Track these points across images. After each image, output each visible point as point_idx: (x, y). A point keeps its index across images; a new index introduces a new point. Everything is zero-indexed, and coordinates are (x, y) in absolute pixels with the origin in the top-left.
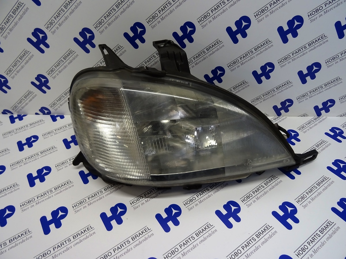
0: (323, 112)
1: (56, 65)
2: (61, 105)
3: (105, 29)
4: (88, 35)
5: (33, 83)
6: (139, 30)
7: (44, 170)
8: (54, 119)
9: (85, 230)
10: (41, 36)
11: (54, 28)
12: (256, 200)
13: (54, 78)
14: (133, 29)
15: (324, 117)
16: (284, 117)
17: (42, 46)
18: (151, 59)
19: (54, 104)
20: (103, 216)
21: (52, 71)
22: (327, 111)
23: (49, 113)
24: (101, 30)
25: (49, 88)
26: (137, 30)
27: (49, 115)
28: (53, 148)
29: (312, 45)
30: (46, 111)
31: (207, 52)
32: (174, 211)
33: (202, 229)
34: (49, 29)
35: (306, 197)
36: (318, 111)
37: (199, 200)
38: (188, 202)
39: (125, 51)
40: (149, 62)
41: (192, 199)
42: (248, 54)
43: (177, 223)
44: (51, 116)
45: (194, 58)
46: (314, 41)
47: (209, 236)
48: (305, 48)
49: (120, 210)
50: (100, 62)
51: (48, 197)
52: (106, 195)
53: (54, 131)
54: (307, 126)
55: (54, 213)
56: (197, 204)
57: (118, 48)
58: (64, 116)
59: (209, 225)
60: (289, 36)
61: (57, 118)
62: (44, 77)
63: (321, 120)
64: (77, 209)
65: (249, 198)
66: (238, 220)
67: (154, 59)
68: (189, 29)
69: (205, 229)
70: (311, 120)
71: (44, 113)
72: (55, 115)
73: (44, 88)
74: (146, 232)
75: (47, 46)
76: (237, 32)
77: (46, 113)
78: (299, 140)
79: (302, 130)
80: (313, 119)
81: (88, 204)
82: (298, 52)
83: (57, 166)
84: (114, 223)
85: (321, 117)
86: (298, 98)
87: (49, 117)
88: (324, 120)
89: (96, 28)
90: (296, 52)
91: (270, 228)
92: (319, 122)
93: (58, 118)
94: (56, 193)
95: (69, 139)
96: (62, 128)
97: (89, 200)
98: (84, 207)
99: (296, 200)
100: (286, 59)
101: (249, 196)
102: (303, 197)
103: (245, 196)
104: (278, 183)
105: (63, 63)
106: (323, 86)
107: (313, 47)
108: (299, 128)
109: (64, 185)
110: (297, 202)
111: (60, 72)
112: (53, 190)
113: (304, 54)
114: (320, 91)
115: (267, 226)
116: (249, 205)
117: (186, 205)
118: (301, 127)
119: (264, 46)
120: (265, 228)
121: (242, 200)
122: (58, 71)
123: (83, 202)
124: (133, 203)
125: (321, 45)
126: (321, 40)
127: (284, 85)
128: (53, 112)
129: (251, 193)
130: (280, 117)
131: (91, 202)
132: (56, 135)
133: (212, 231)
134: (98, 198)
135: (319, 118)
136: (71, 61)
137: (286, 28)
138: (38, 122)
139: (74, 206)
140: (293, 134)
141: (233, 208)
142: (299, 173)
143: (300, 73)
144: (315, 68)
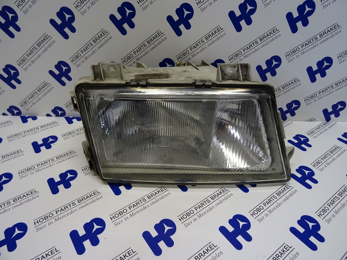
0: (332, 116)
1: (29, 54)
2: (34, 104)
3: (87, 10)
4: (67, 16)
6: (128, 11)
7: (4, 177)
8: (24, 120)
9: (48, 254)
11: (27, 6)
12: (268, 213)
13: (26, 69)
14: (121, 10)
15: (334, 122)
16: (290, 122)
18: (141, 49)
19: (25, 103)
20: (74, 235)
21: (23, 61)
22: (337, 115)
23: (19, 113)
24: (83, 10)
25: (19, 82)
26: (126, 11)
27: (19, 116)
28: (18, 152)
29: (324, 36)
30: (16, 112)
31: (205, 41)
32: (167, 228)
33: (203, 251)
34: (21, 8)
35: (328, 209)
36: (327, 115)
37: (198, 214)
38: (185, 217)
39: (111, 37)
40: (138, 52)
41: (190, 213)
42: (253, 45)
43: (170, 243)
44: (21, 117)
45: (191, 48)
46: (326, 31)
48: (316, 39)
49: (96, 227)
50: (81, 50)
51: (3, 210)
52: (80, 208)
53: (23, 133)
54: (316, 131)
56: (196, 219)
57: (102, 34)
58: (37, 117)
59: (212, 245)
60: (299, 24)
61: (28, 119)
62: (13, 68)
63: (331, 125)
64: (39, 226)
65: (259, 210)
67: (145, 48)
68: (186, 13)
69: (207, 251)
70: (320, 125)
72: (26, 116)
73: (13, 82)
74: (130, 255)
75: (18, 29)
78: (310, 146)
79: (312, 135)
80: (321, 124)
81: (55, 219)
82: (308, 44)
83: (20, 173)
84: (87, 244)
85: (330, 122)
86: (305, 99)
87: (18, 118)
88: (334, 125)
89: (77, 8)
90: (306, 44)
91: (289, 249)
92: (329, 127)
93: (30, 120)
94: (15, 205)
95: (40, 142)
96: (32, 130)
97: (57, 214)
98: (50, 224)
99: (317, 213)
100: (294, 52)
101: (260, 209)
102: (325, 210)
103: (255, 209)
104: (293, 194)
105: (36, 51)
106: (334, 85)
107: (324, 39)
108: (308, 133)
109: (26, 195)
110: (319, 216)
111: (33, 62)
112: (12, 202)
113: (314, 47)
114: (331, 91)
115: (286, 246)
116: (260, 219)
117: (181, 220)
118: (310, 132)
119: (270, 36)
120: (284, 248)
121: (252, 214)
122: (31, 60)
123: (48, 217)
124: (114, 217)
125: (333, 36)
126: (333, 30)
127: (291, 83)
128: (24, 113)
129: (262, 205)
130: (286, 122)
131: (60, 216)
132: (24, 137)
133: (216, 254)
134: (69, 211)
135: (328, 124)
136: (46, 49)
137: (296, 14)
138: (4, 123)
139: (37, 222)
140: (302, 139)
141: (241, 224)
142: (315, 182)
143: (309, 69)
144: (326, 64)
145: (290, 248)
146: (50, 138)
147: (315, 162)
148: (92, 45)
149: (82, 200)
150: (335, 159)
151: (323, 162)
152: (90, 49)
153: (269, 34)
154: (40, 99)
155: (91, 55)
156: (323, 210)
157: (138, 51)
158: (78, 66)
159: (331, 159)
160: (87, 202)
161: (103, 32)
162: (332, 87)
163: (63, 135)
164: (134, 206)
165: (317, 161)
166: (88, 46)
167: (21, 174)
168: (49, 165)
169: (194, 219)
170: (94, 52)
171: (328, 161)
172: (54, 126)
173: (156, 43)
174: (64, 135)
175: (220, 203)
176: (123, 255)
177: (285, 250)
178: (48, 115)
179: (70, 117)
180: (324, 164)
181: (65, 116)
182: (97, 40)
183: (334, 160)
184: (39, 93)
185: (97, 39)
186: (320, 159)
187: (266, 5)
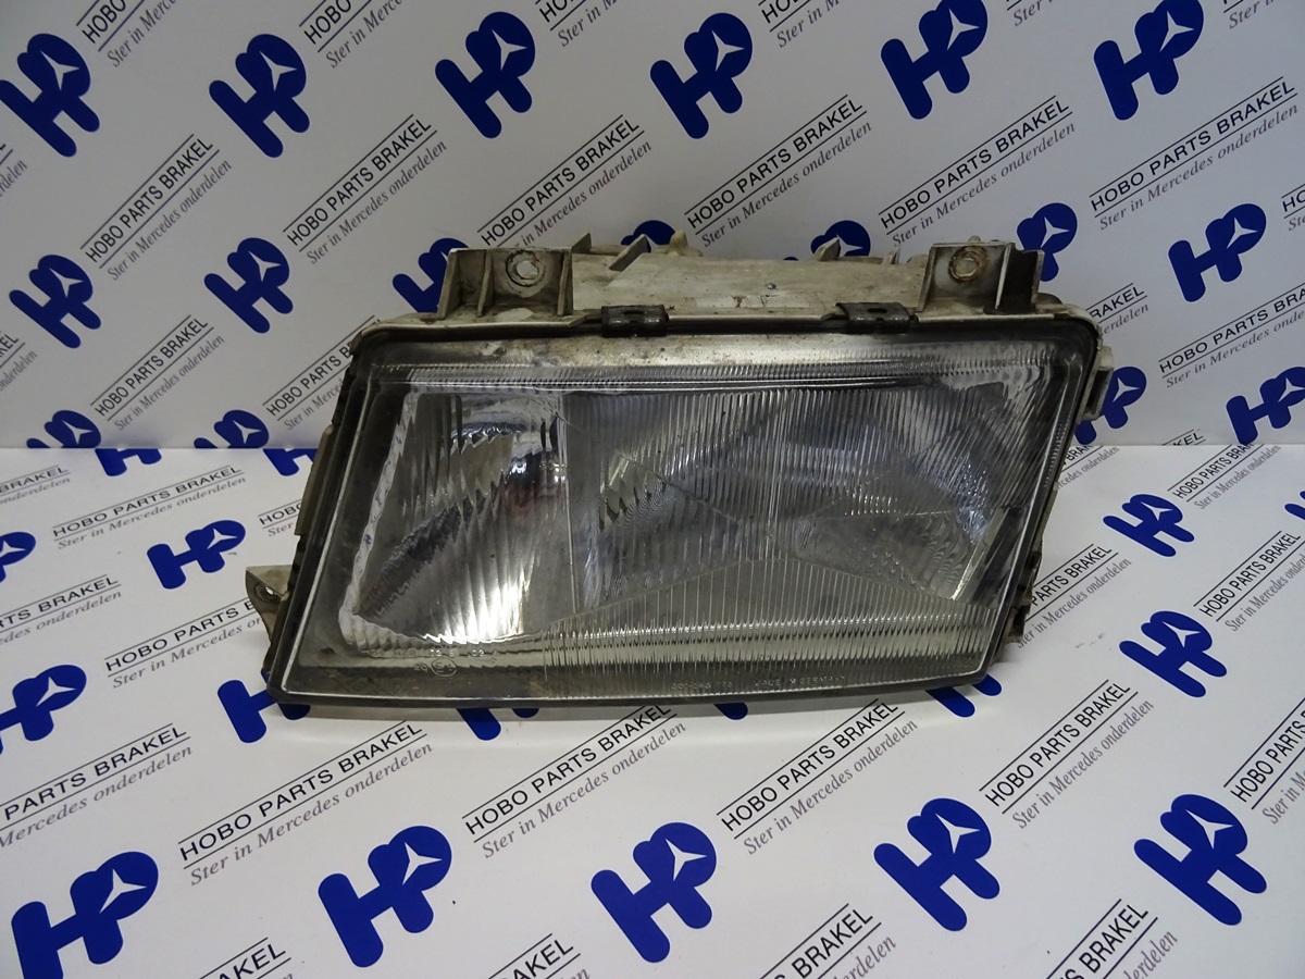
0: (1263, 424)
1: (129, 214)
2: (147, 402)
3: (352, 44)
4: (277, 71)
5: (19, 299)
6: (507, 49)
7: (51, 682)
8: (112, 463)
9: (242, 969)
10: (60, 70)
11: (123, 35)
12: (1053, 792)
13: (118, 272)
14: (480, 44)
15: (1270, 447)
16: (1108, 448)
17: (64, 121)
18: (553, 187)
19: (115, 398)
20: (335, 891)
21: (108, 240)
22: (1281, 420)
23: (91, 439)
24: (334, 46)
25: (92, 321)
27: (92, 451)
28: (99, 588)
29: (1232, 129)
30: (77, 433)
31: (795, 155)
32: (681, 858)
33: (823, 939)
34: (99, 41)
35: (1269, 770)
36: (1243, 420)
37: (794, 802)
38: (744, 813)
39: (441, 146)
40: (544, 200)
41: (761, 799)
42: (970, 166)
43: (697, 915)
44: (99, 452)
45: (742, 183)
46: (1243, 108)
47: (862, 972)
48: (1204, 141)
49: (416, 861)
50: (327, 197)
51: (60, 807)
52: (350, 792)
53: (111, 514)
54: (1206, 482)
55: (88, 889)
56: (785, 821)
57: (409, 135)
58: (160, 451)
59: (854, 917)
60: (1143, 86)
61: (125, 461)
63: (1257, 455)
64: (201, 865)
65: (1018, 782)
66: (986, 887)
67: (568, 185)
68: (724, 49)
69: (838, 938)
70: (1217, 459)
71: (68, 442)
72: (119, 450)
73: (69, 321)
74: (550, 964)
75: (89, 121)
76: (926, 66)
77: (77, 438)
78: (1186, 537)
79: (1190, 496)
80: (1223, 455)
81: (261, 836)
82: (1174, 158)
83: (114, 663)
84: (387, 924)
85: (1255, 445)
86: (1164, 363)
87: (89, 458)
88: (1268, 455)
89: (315, 37)
90: (1168, 159)
91: (1138, 922)
92: (1252, 466)
93: (132, 462)
94: (102, 786)
95: (179, 547)
96: (146, 501)
97: (265, 815)
98: (240, 854)
99: (1232, 786)
100: (1123, 187)
101: (1019, 776)
102: (1258, 774)
103: (1003, 778)
104: (1138, 716)
105: (159, 203)
106: (1270, 309)
107: (1235, 139)
108: (1177, 488)
109: (142, 749)
110: (1239, 796)
111: (144, 245)
112: (89, 773)
113: (1198, 168)
114: (1257, 332)
115: (1124, 910)
116: (1023, 814)
117: (732, 825)
118: (1183, 484)
119: (1037, 131)
120: (1119, 919)
121: (992, 795)
122: (137, 238)
123: (233, 827)
124: (479, 823)
125: (1267, 126)
126: (1268, 104)
127: (1112, 306)
128: (110, 436)
129: (1025, 760)
130: (1092, 450)
131: (275, 825)
132: (118, 529)
133: (869, 948)
134: (310, 806)
135: (1248, 452)
136: (196, 195)
137: (1130, 50)
138: (37, 478)
139: (191, 849)
140: (1157, 512)
141: (956, 833)
142: (1217, 669)
143: (1180, 253)
144: (1240, 231)
145: (1142, 917)
146: (216, 532)
147: (1211, 597)
148: (369, 177)
149: (353, 761)
150: (1283, 582)
151: (1239, 594)
152: (362, 190)
153: (1033, 125)
154: (169, 384)
155: (365, 215)
156: (1253, 774)
157: (541, 196)
158: (316, 256)
159: (1266, 585)
160: (375, 769)
161: (412, 129)
162: (1263, 315)
163: (264, 518)
164: (552, 777)
165: (1218, 591)
166: (354, 182)
167: (115, 668)
168: (220, 632)
169: (778, 820)
170: (376, 204)
171: (1258, 593)
172: (225, 482)
173: (609, 166)
174: (269, 518)
175: (872, 757)
176: (527, 963)
177: (1122, 924)
178: (202, 444)
179: (283, 450)
180: (1245, 604)
181: (266, 447)
182: (390, 157)
183: (1279, 585)
184: (167, 361)
185: (390, 153)
186: (1226, 585)
187: (1022, 15)
